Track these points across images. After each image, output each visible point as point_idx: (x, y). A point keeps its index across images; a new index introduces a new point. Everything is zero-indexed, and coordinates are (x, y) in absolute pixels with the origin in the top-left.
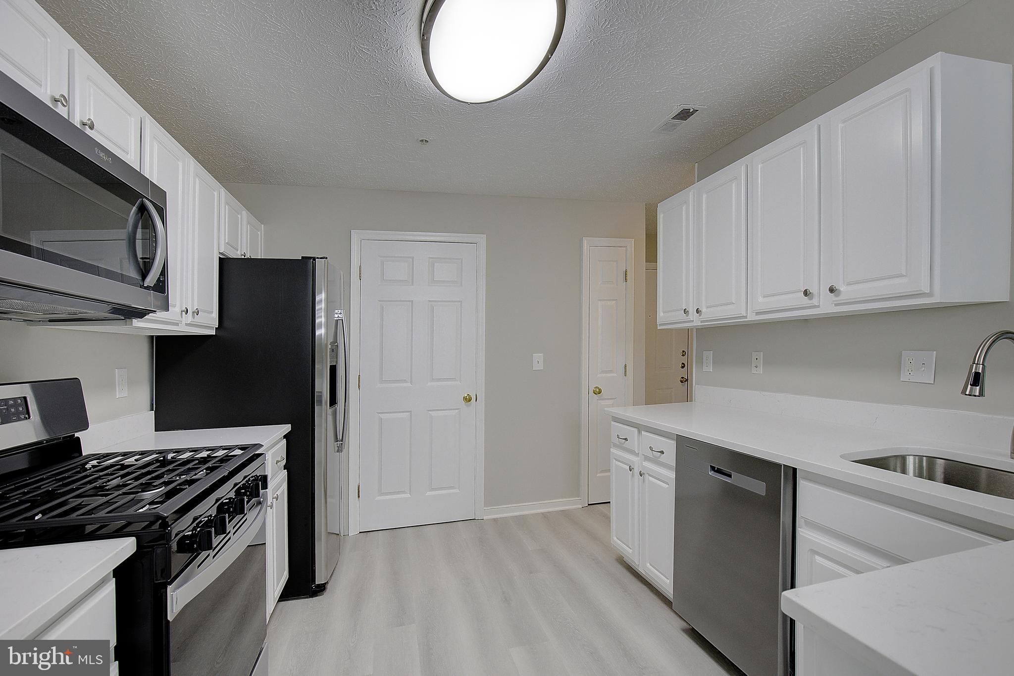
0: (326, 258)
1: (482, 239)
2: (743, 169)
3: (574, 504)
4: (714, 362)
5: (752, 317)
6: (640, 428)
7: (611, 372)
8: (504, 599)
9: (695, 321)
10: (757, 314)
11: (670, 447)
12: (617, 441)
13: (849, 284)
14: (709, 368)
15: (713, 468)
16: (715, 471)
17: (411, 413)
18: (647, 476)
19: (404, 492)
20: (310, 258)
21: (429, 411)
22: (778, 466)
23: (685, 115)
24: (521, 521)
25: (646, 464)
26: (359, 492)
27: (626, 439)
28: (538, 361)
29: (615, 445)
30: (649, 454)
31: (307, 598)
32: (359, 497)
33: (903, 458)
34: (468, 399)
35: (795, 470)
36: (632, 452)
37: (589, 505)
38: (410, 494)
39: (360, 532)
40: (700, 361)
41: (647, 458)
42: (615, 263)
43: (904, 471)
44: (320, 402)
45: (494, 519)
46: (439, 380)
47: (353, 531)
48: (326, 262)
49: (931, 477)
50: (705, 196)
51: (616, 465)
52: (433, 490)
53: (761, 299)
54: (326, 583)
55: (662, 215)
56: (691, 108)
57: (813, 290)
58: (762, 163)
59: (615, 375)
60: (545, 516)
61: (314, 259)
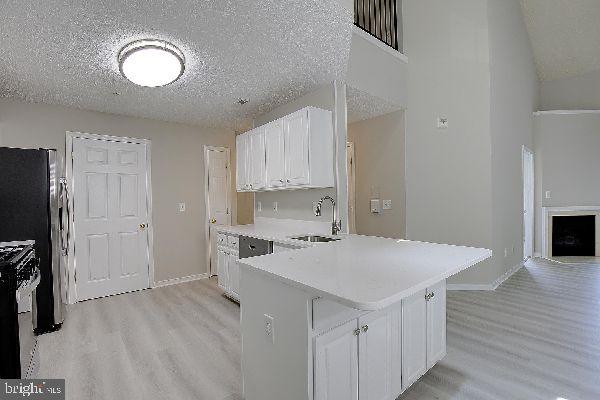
0: (56, 150)
1: (149, 142)
2: (263, 129)
3: (203, 277)
4: (262, 207)
5: (268, 189)
6: (227, 234)
7: (220, 212)
8: (165, 316)
9: (250, 189)
10: (269, 188)
11: (237, 240)
12: (219, 241)
13: (292, 179)
14: (260, 210)
15: (251, 246)
16: (252, 247)
17: (108, 235)
18: (230, 254)
19: (105, 278)
20: (45, 149)
21: (119, 233)
22: (267, 241)
23: (242, 102)
24: (175, 287)
25: (231, 250)
26: (75, 279)
27: (222, 240)
28: (182, 206)
29: (219, 244)
30: (231, 244)
31: (49, 332)
32: (75, 282)
33: (307, 237)
34: (143, 226)
35: (272, 242)
36: (225, 245)
37: (211, 276)
38: (109, 279)
39: (77, 302)
40: (256, 207)
41: (231, 247)
42: (221, 159)
43: (307, 240)
44: (54, 229)
45: (160, 287)
46: (125, 216)
47: (72, 301)
48: (56, 152)
49: (314, 241)
50: (252, 137)
51: (219, 252)
52: (123, 275)
53: (270, 182)
54: (61, 323)
55: (237, 142)
56: (244, 100)
57: (283, 180)
58: (269, 129)
59: (223, 213)
60: (188, 283)
61: (48, 150)
